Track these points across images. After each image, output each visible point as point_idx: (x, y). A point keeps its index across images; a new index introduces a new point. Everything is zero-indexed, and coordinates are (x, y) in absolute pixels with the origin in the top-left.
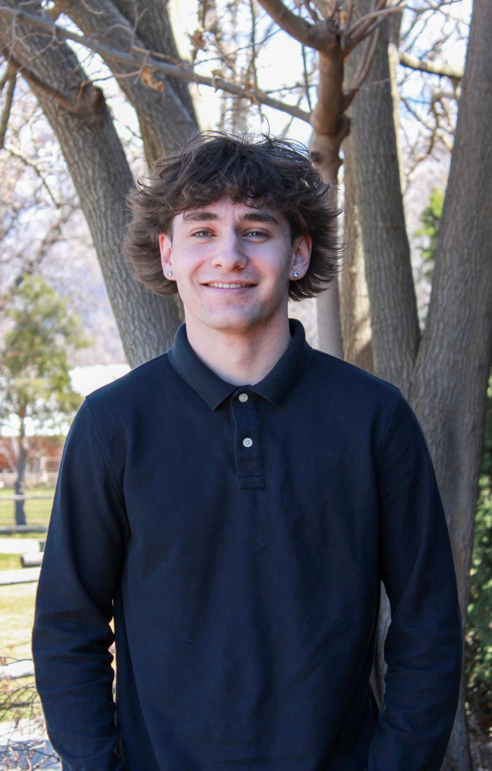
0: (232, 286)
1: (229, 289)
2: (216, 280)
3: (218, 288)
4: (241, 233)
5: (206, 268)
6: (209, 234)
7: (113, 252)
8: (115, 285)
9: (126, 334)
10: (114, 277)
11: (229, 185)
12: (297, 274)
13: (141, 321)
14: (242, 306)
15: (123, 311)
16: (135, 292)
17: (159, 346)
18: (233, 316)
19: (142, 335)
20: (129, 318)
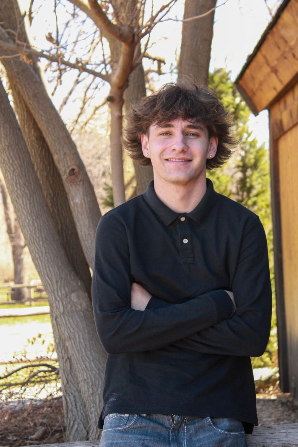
0: (180, 160)
1: (179, 161)
2: (173, 157)
3: (173, 161)
4: (185, 134)
5: (167, 151)
6: (169, 134)
7: (5, 149)
8: (6, 167)
9: (13, 192)
10: (6, 162)
11: (180, 111)
12: (211, 156)
13: (20, 185)
14: (186, 171)
15: (11, 180)
16: (17, 170)
17: (30, 198)
18: (181, 176)
19: (21, 192)
20: (14, 184)
